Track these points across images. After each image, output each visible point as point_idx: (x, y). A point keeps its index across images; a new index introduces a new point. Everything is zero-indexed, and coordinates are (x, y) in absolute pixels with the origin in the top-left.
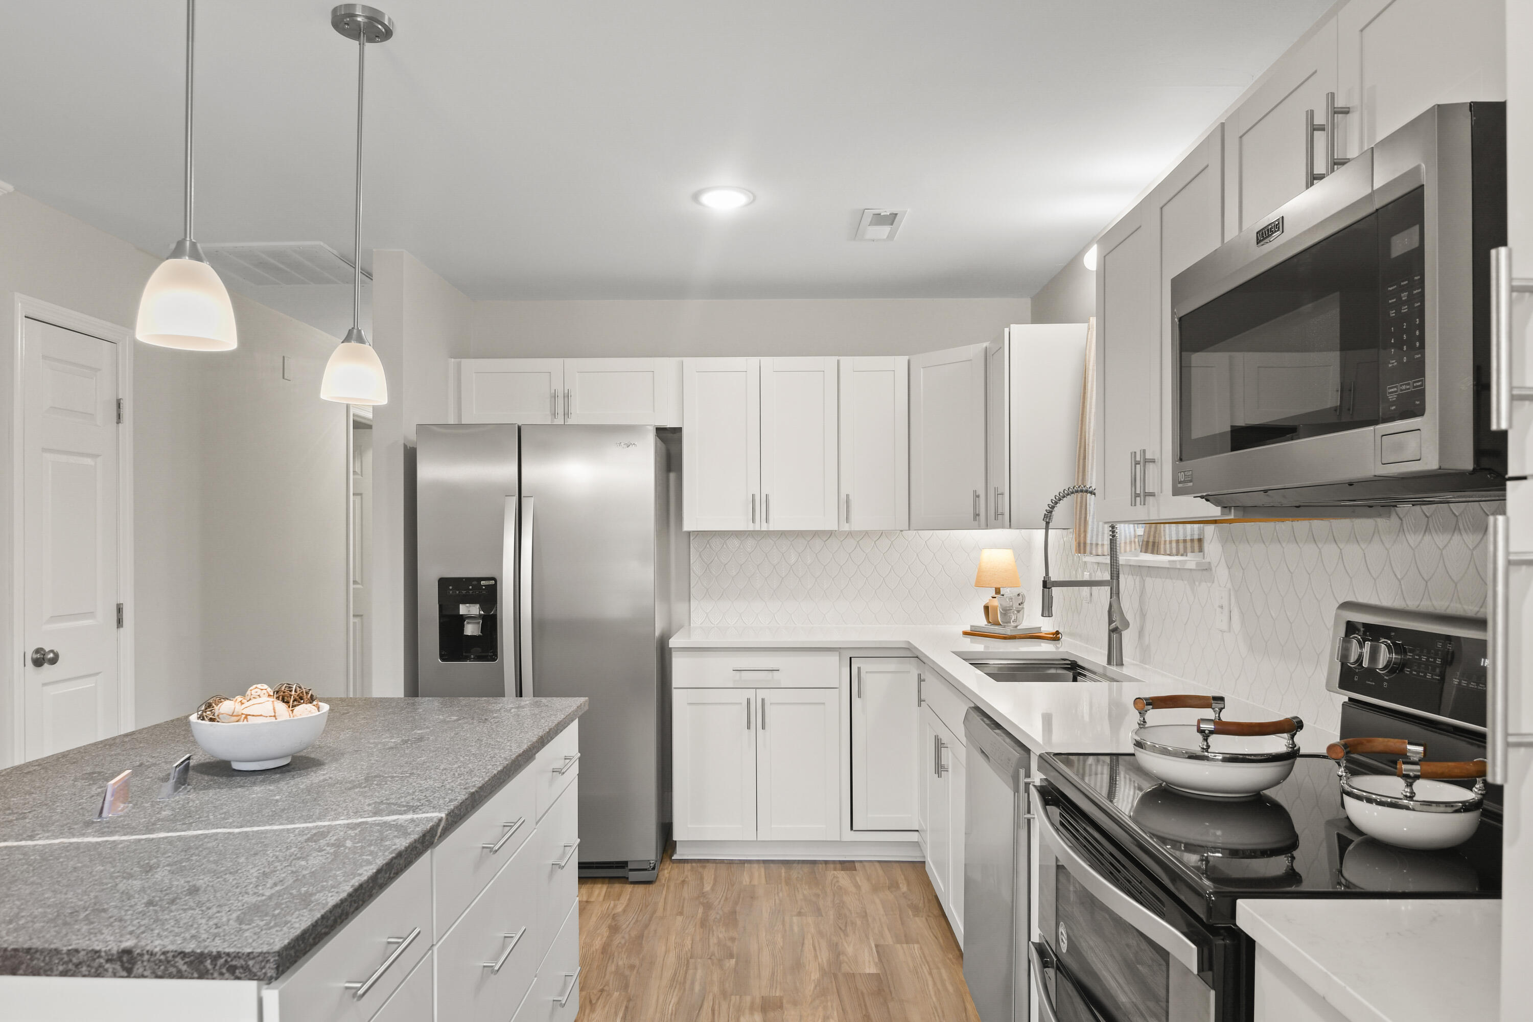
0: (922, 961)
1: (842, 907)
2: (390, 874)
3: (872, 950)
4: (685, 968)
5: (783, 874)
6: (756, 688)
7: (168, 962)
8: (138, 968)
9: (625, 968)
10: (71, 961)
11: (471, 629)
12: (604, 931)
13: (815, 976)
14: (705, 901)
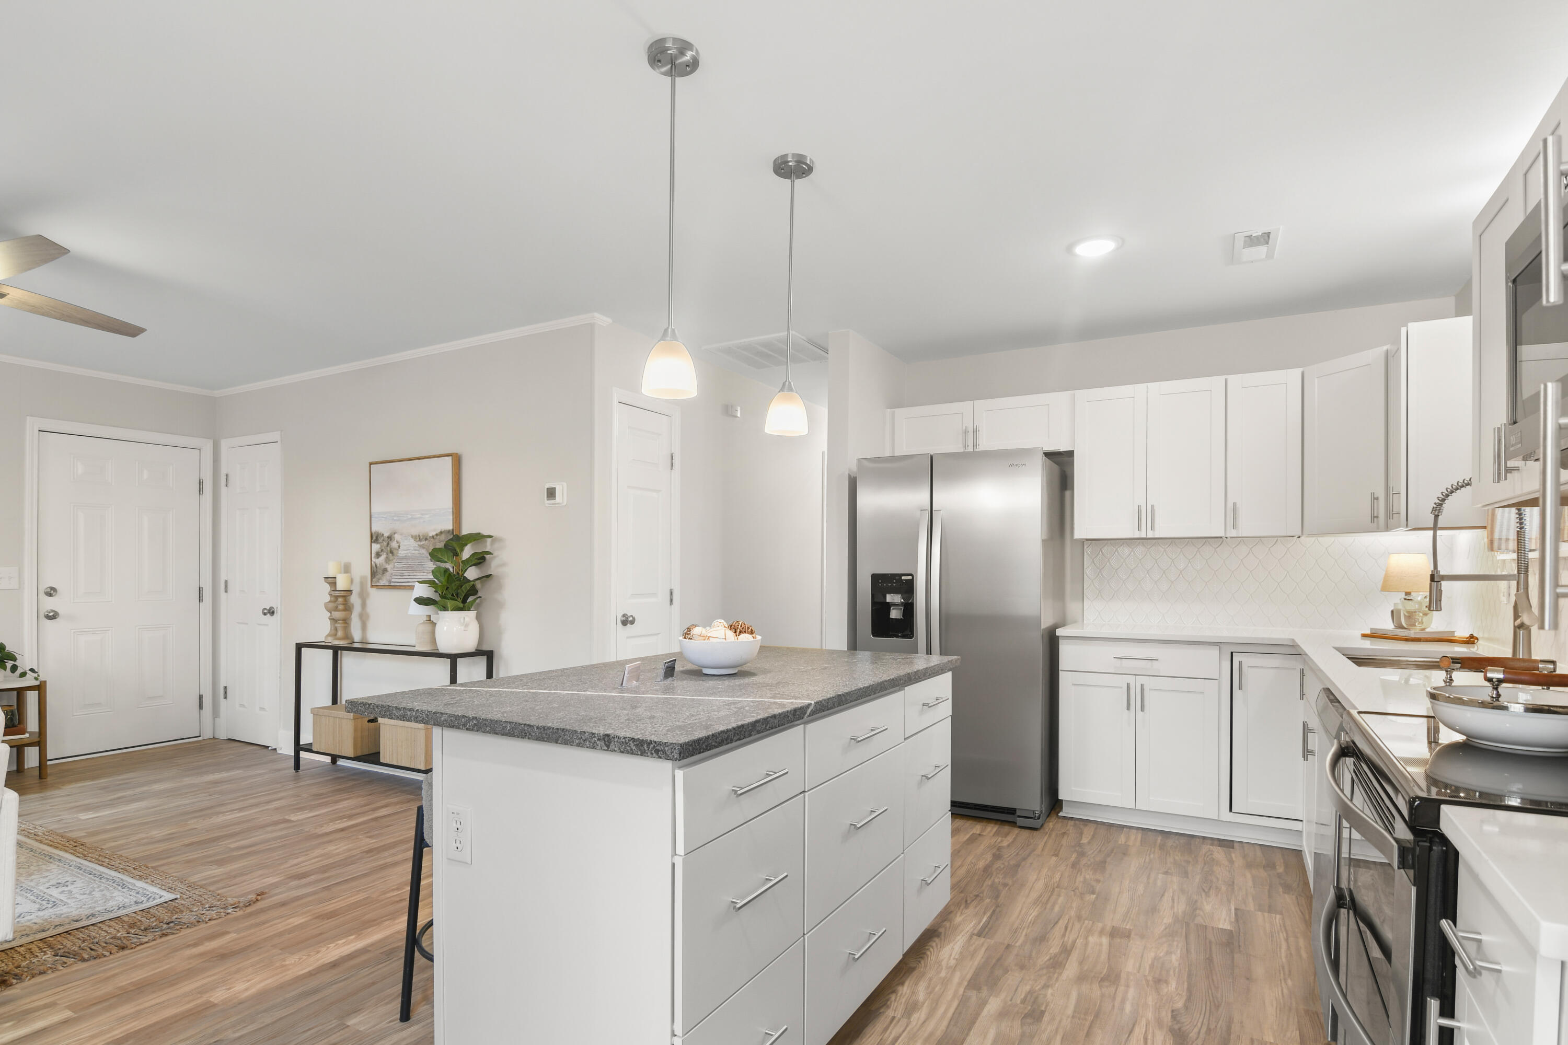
0: (1281, 929)
1: (1210, 874)
2: (766, 726)
3: (1230, 911)
4: (1049, 894)
5: (1159, 841)
6: (1136, 675)
7: (627, 743)
8: (612, 746)
9: (999, 884)
10: (582, 738)
11: (895, 614)
12: (989, 857)
13: (1168, 920)
14: (1080, 850)
